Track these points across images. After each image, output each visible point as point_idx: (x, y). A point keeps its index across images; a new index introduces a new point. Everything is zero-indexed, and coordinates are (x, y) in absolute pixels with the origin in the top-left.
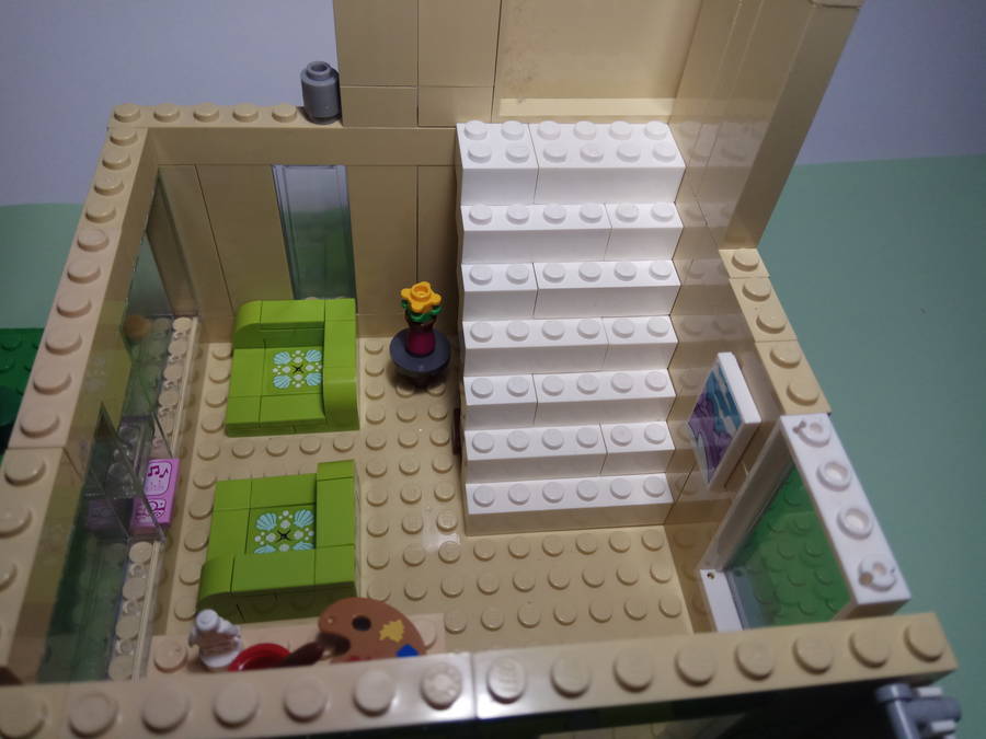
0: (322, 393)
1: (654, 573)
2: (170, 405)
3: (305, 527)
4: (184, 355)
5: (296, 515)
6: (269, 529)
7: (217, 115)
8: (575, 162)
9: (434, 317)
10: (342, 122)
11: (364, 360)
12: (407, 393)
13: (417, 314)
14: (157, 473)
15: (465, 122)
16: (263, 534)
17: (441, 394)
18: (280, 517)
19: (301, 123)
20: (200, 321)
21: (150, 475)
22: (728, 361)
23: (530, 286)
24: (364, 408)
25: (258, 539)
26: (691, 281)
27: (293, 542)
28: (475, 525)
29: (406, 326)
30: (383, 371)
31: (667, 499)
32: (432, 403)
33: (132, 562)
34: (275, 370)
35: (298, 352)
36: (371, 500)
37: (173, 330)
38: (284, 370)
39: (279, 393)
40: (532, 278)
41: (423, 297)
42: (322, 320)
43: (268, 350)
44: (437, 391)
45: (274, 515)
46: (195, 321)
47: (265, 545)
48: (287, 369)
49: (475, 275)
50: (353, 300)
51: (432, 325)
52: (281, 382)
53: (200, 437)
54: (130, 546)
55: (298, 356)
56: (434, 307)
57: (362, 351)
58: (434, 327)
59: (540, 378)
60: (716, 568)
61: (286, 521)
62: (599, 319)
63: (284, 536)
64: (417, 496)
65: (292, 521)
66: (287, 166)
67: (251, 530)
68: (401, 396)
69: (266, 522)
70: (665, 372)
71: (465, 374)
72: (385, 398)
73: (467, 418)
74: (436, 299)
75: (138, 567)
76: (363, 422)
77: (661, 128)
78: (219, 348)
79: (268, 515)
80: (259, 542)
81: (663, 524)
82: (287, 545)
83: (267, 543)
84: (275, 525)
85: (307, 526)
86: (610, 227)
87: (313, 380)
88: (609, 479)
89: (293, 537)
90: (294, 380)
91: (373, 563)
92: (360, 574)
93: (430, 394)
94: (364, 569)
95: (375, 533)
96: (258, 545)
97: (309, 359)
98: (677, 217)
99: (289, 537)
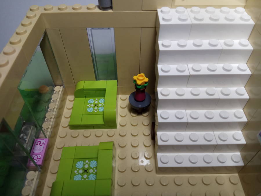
0: (103, 114)
2: (49, 118)
3: (94, 168)
4: (56, 100)
5: (91, 162)
6: (80, 168)
7: (67, 8)
8: (207, 21)
9: (145, 87)
10: (112, 10)
11: (120, 102)
12: (134, 115)
13: (139, 85)
14: (40, 144)
15: (160, 8)
16: (78, 170)
17: (147, 116)
18: (85, 163)
19: (97, 10)
20: (64, 87)
21: (37, 145)
23: (186, 73)
24: (119, 120)
25: (76, 172)
27: (89, 174)
28: (160, 171)
29: (135, 90)
30: (126, 107)
31: (241, 164)
32: (144, 119)
33: (27, 179)
34: (88, 106)
35: (97, 99)
36: (120, 157)
37: (54, 91)
38: (91, 105)
39: (89, 114)
40: (187, 70)
41: (142, 79)
42: (105, 88)
43: (86, 98)
44: (145, 114)
45: (82, 162)
46: (62, 87)
47: (78, 175)
48: (92, 105)
49: (163, 69)
50: (116, 81)
51: (144, 90)
52: (90, 110)
53: (61, 129)
54: (27, 173)
55: (96, 100)
56: (146, 83)
57: (119, 99)
58: (145, 91)
59: (189, 112)
61: (87, 165)
62: (215, 88)
63: (85, 171)
64: (138, 156)
65: (89, 165)
66: (93, 29)
67: (73, 167)
68: (132, 116)
69: (80, 165)
70: (242, 110)
72: (126, 116)
74: (147, 80)
75: (29, 182)
76: (118, 126)
77: (242, 10)
78: (70, 97)
79: (80, 162)
80: (76, 173)
81: (238, 173)
82: (86, 175)
83: (79, 173)
84: (83, 166)
85: (94, 167)
86: (222, 49)
87: (101, 109)
88: (217, 154)
89: (89, 172)
90: (94, 109)
91: (119, 184)
92: (114, 188)
93: (143, 116)
94: (116, 186)
95: (121, 171)
96: (75, 174)
97: (100, 102)
98: (250, 45)
99: (87, 172)
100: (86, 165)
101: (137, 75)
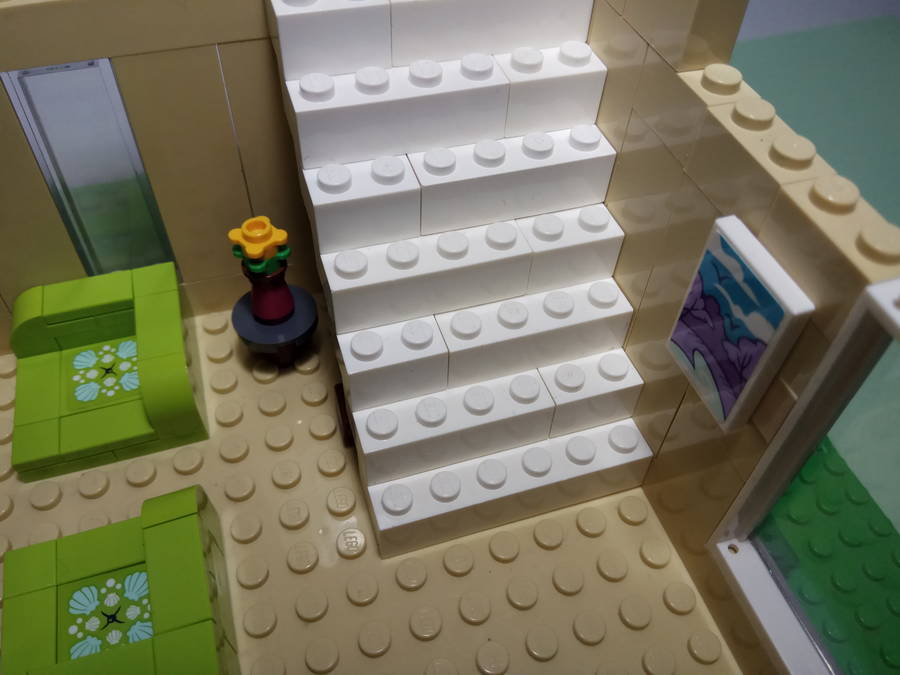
0: (140, 395)
1: (646, 555)
3: (141, 599)
5: (127, 583)
6: (88, 613)
9: (283, 263)
11: (204, 344)
12: (268, 377)
13: (257, 261)
16: (80, 621)
17: (317, 369)
18: (103, 591)
22: (732, 227)
23: (408, 184)
24: (212, 408)
25: (73, 630)
26: (629, 147)
27: (126, 625)
28: (390, 542)
29: (247, 287)
30: (231, 354)
31: (643, 452)
32: (305, 383)
34: (76, 378)
35: (107, 348)
36: (236, 536)
38: (89, 375)
39: (84, 409)
40: (409, 174)
41: (261, 236)
42: (131, 297)
43: (65, 352)
44: (308, 366)
45: (93, 588)
47: (84, 638)
48: (93, 374)
49: (326, 181)
50: (170, 265)
51: (282, 274)
52: (86, 393)
55: (107, 353)
56: (280, 248)
57: (199, 331)
58: (286, 278)
59: (446, 319)
60: (738, 535)
62: (513, 222)
63: (112, 618)
64: (304, 516)
65: (121, 593)
67: (62, 616)
68: (260, 382)
69: (84, 601)
70: (611, 281)
71: (338, 332)
72: (238, 388)
73: (352, 393)
74: (280, 236)
76: (212, 427)
78: (2, 363)
79: (85, 590)
80: (76, 635)
81: (641, 486)
82: (118, 632)
83: (87, 634)
84: (97, 603)
85: (144, 597)
86: (507, 82)
87: (130, 382)
88: (562, 440)
89: (126, 617)
90: (104, 387)
91: (252, 630)
92: (236, 652)
93: (303, 373)
94: (242, 642)
95: (250, 583)
96: (75, 640)
97: (122, 354)
98: (595, 59)
99: (118, 619)
100: (111, 595)
101: (239, 226)
